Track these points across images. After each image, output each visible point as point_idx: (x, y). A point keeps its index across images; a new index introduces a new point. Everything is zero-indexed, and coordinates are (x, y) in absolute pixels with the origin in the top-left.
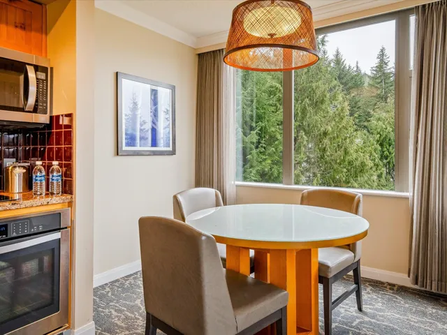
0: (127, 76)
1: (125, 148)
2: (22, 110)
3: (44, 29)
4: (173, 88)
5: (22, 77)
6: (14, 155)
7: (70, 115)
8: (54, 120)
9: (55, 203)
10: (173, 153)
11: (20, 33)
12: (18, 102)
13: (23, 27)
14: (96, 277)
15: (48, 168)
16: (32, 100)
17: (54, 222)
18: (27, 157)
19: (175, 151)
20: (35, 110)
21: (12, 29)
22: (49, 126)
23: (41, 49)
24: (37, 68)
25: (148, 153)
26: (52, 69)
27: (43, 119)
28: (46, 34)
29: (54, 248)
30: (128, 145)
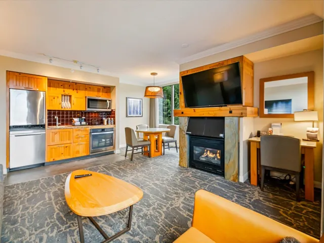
0: (129, 98)
6: (105, 117)
8: (112, 110)
9: (112, 126)
10: (142, 116)
13: (106, 92)
14: (120, 146)
15: (111, 120)
16: (108, 106)
17: (112, 129)
18: (107, 117)
20: (109, 108)
22: (111, 112)
23: (110, 96)
24: (109, 101)
27: (110, 110)
29: (112, 134)
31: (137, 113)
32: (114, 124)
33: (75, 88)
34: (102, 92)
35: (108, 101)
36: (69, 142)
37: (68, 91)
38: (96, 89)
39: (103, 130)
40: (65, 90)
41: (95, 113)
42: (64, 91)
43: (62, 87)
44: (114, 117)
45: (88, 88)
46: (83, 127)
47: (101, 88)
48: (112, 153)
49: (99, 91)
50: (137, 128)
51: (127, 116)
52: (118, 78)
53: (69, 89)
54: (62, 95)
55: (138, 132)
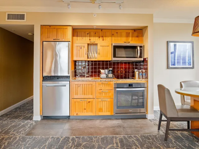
1: (170, 66)
2: (137, 57)
3: (142, 36)
4: (192, 43)
5: (137, 49)
7: (147, 58)
10: (193, 68)
11: (137, 38)
12: (136, 56)
13: (137, 37)
19: (194, 67)
21: (135, 38)
25: (181, 68)
26: (144, 46)
28: (143, 37)
30: (171, 65)
31: (184, 63)
32: (147, 78)
33: (101, 35)
34: (132, 37)
35: (139, 48)
36: (91, 96)
37: (94, 40)
38: (124, 34)
39: (130, 85)
40: (91, 38)
41: (125, 63)
42: (90, 40)
43: (88, 35)
44: (146, 69)
45: (115, 34)
46: (109, 80)
47: (131, 32)
48: (144, 117)
49: (128, 35)
50: (181, 86)
51: (168, 67)
52: (152, 15)
53: (95, 36)
54: (88, 44)
55: (183, 95)
